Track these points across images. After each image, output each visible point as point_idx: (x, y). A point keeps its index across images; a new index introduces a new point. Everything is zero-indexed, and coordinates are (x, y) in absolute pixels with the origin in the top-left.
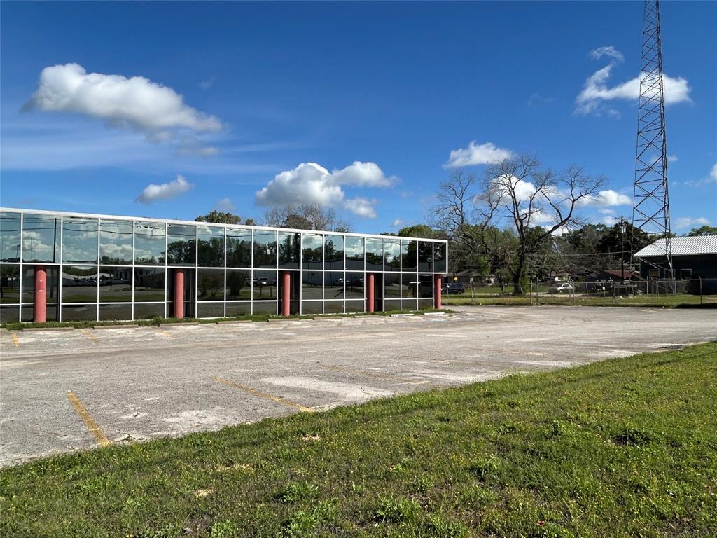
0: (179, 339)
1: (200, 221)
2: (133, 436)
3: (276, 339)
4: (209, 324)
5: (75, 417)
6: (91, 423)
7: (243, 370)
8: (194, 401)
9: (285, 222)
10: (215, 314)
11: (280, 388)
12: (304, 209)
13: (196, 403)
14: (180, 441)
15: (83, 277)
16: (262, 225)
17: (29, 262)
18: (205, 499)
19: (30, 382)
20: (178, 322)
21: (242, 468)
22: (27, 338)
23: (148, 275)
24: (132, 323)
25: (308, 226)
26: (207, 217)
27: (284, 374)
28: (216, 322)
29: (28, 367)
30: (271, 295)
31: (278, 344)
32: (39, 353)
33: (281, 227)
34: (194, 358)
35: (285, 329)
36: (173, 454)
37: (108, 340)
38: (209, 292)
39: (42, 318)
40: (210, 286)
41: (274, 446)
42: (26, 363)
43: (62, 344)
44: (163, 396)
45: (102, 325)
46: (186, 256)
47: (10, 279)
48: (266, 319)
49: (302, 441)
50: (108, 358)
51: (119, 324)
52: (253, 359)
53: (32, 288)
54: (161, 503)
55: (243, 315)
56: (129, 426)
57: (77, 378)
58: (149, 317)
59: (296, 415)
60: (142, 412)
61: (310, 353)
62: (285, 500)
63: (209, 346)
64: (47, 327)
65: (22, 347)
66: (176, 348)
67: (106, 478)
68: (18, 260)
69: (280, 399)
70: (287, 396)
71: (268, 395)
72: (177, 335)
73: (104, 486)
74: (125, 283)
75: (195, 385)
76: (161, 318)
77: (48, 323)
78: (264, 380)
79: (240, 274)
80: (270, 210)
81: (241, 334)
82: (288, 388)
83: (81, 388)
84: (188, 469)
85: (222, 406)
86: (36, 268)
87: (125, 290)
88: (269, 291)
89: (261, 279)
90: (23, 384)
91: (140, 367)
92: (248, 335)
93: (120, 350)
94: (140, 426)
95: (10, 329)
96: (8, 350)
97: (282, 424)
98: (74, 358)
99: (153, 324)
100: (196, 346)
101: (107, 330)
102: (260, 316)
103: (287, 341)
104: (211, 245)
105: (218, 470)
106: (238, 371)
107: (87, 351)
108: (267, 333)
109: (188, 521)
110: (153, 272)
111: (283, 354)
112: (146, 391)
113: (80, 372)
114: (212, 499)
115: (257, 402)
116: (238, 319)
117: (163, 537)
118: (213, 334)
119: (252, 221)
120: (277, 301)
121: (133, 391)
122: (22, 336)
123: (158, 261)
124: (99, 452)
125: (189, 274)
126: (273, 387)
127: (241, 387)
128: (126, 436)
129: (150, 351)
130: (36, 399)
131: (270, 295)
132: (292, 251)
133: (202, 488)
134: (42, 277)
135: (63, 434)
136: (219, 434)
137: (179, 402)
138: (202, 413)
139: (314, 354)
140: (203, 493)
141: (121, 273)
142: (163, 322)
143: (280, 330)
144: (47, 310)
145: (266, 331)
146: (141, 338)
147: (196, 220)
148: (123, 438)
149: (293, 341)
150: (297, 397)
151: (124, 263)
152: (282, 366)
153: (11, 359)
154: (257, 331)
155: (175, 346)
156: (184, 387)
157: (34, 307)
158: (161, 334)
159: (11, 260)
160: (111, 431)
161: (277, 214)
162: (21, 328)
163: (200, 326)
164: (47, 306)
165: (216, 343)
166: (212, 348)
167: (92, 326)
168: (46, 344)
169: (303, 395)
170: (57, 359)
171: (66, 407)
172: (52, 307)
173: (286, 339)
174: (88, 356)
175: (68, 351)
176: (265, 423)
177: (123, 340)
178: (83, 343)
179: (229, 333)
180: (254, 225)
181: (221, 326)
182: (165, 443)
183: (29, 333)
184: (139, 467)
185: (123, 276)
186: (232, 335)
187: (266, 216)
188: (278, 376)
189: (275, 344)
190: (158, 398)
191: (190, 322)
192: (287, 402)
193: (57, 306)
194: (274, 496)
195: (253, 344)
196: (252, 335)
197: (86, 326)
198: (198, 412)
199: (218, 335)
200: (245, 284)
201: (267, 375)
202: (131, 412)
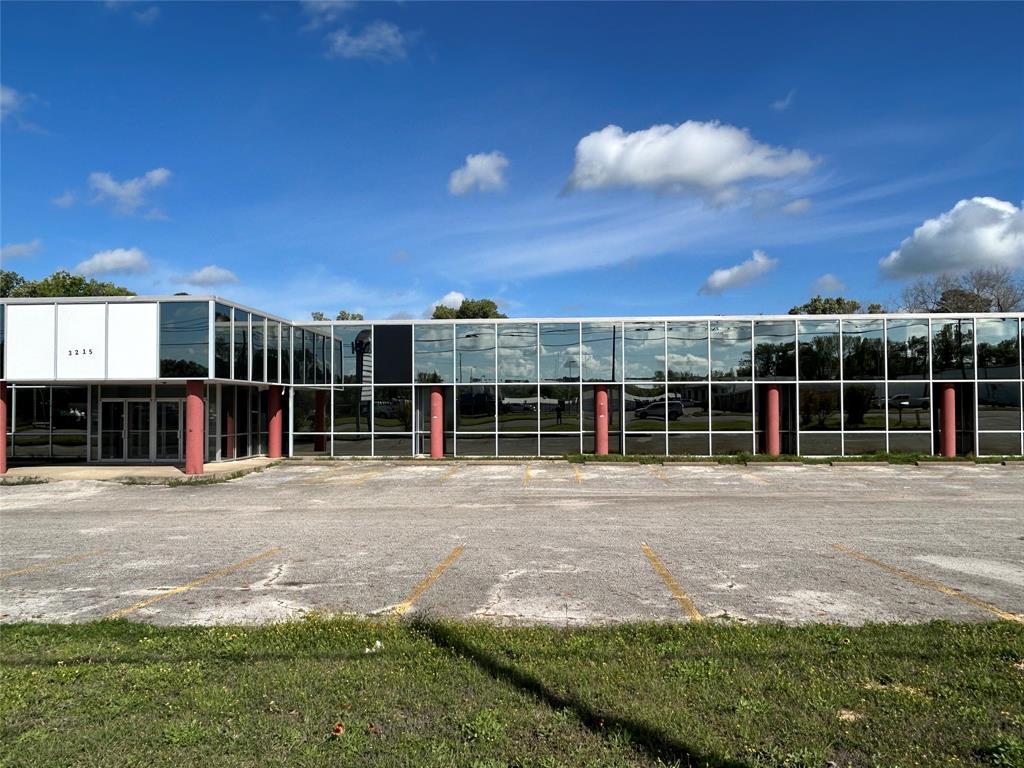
0: (774, 484)
1: (796, 313)
2: (730, 614)
3: (933, 494)
4: (819, 466)
5: (655, 577)
6: (675, 588)
7: (882, 539)
8: (811, 577)
9: (938, 304)
10: (828, 451)
11: (954, 574)
12: (973, 278)
13: (813, 581)
14: (799, 631)
15: (645, 399)
16: (897, 312)
17: (590, 381)
18: (853, 725)
19: (601, 527)
20: (773, 460)
21: (908, 693)
22: (589, 473)
23: (726, 394)
24: (709, 460)
25: (983, 306)
26: (806, 306)
27: (956, 553)
28: (829, 462)
29: (593, 509)
30: (919, 423)
31: (939, 502)
32: (604, 492)
33: (932, 311)
34: (801, 514)
35: (949, 478)
36: (792, 649)
37: (682, 481)
38: (815, 418)
39: (604, 449)
40: (818, 409)
41: (961, 666)
42: (592, 503)
43: (628, 483)
44: (764, 565)
45: (673, 460)
46: (778, 365)
47: (566, 402)
48: (913, 460)
49: (1015, 670)
50: (684, 505)
51: (694, 460)
52: (898, 523)
53: (592, 413)
54: (786, 714)
55: (872, 453)
56: (723, 598)
57: (649, 527)
58: (732, 452)
59: (994, 624)
60: (738, 582)
61: (1002, 522)
62: (996, 762)
63: (824, 497)
64: (610, 460)
65: (586, 483)
66: (774, 498)
67: (707, 663)
68: (578, 379)
69: (954, 593)
70: (967, 589)
71: (932, 584)
72: (773, 479)
73: (707, 675)
74: (696, 405)
75: (809, 555)
76: (748, 453)
77: (611, 455)
78: (921, 558)
79: (863, 390)
80: (912, 287)
81: (871, 483)
82: (967, 575)
83: (657, 541)
84: (819, 675)
85: (856, 589)
86: (596, 389)
87: (696, 414)
88: (914, 416)
89: (899, 398)
90: (591, 529)
91: (726, 520)
92: (884, 485)
93: (697, 494)
94: (739, 601)
95: (571, 462)
96: (572, 486)
97: (970, 633)
98: (644, 502)
99: (738, 462)
100: (803, 497)
101: (680, 468)
102: (902, 456)
103: (955, 499)
104: (814, 347)
105: (869, 687)
106: (875, 539)
107: (658, 494)
108: (918, 485)
109: (832, 752)
110: (731, 391)
111: (952, 520)
112: (739, 554)
113: (652, 520)
114: (865, 728)
115: (914, 591)
116: (865, 459)
117: (797, 764)
118: (827, 480)
119: (879, 307)
120: (932, 432)
121: (721, 552)
122: (585, 470)
123: (736, 375)
124: (692, 627)
125: (787, 392)
126: (942, 573)
127: (882, 565)
128: (723, 613)
129: (736, 498)
130: (608, 549)
131: (915, 421)
132: (951, 349)
133: (846, 707)
134: (603, 399)
135: (644, 597)
136: (860, 631)
137: (787, 576)
138: (825, 595)
139: (1012, 524)
140: (848, 716)
141: (689, 392)
142: (750, 460)
143: (941, 480)
144: (609, 440)
145: (914, 480)
146: (723, 480)
147: (790, 313)
148: (718, 614)
149: (966, 499)
150: (990, 594)
151: (693, 378)
152: (951, 538)
153: (575, 498)
154: (898, 480)
155: (772, 495)
156: (793, 554)
157: (595, 435)
158: (750, 476)
159: (566, 379)
160: (699, 602)
161: (923, 291)
162: (582, 461)
163: (805, 467)
164: (610, 435)
165: (832, 494)
166: (826, 501)
167: (661, 462)
168: (610, 481)
169: (1000, 592)
170: (623, 501)
171: (642, 563)
172: (615, 436)
173: (955, 495)
174: (660, 500)
175: (636, 493)
176: (936, 628)
177: (700, 482)
178: (654, 483)
179: (852, 480)
180: (883, 312)
181: (837, 468)
182: (778, 631)
183: (591, 467)
184: (749, 658)
185: (692, 395)
186: (856, 484)
187: (905, 296)
188: (946, 554)
189: (934, 502)
190: (757, 566)
191: (790, 461)
192: (969, 599)
193: (620, 435)
194: (973, 750)
195: (894, 499)
196: (889, 485)
197: (654, 461)
198: (818, 594)
199: (834, 482)
200: (871, 405)
201: (924, 551)
202: (723, 581)
